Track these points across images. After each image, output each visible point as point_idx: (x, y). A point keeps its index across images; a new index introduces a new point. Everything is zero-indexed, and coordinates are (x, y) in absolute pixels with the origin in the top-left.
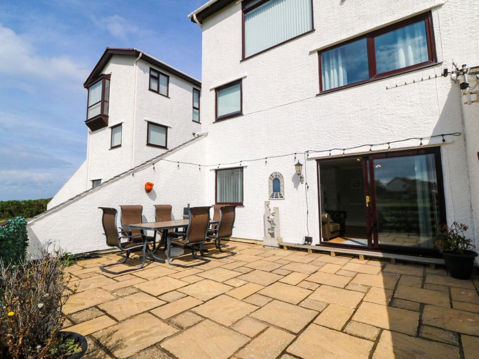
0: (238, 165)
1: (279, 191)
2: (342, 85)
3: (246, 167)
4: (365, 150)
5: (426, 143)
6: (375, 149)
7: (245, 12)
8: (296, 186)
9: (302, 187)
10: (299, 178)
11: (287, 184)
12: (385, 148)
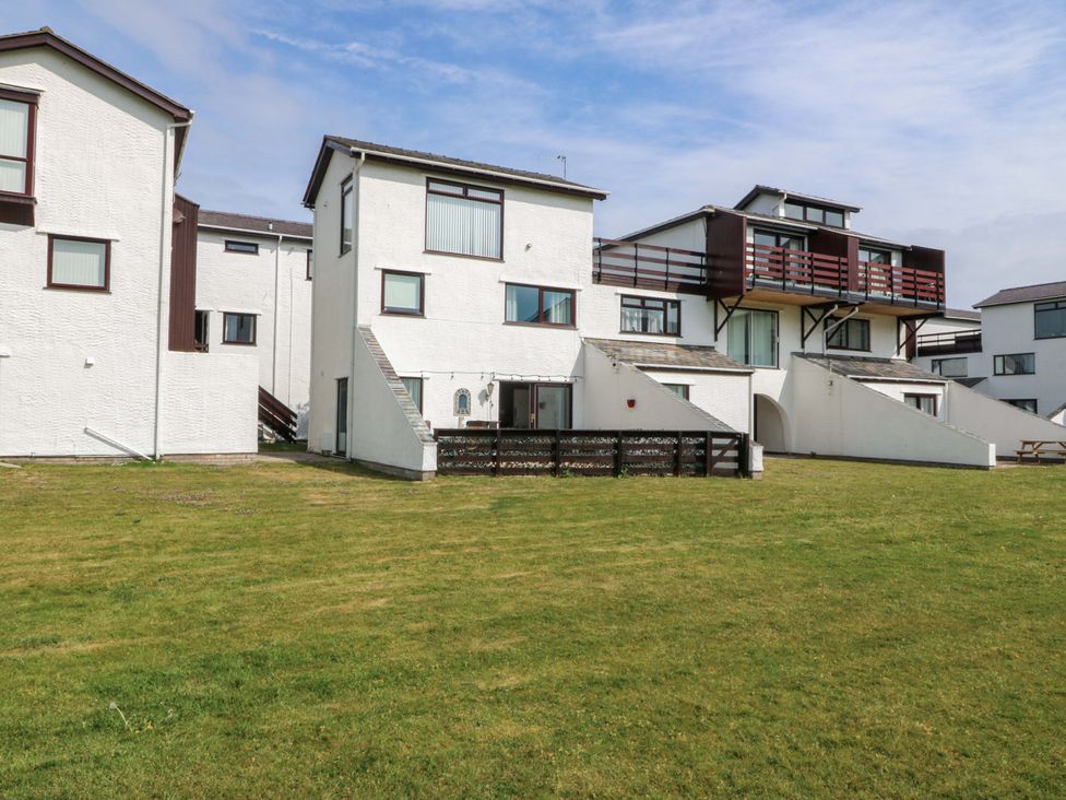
0: (419, 375)
1: (465, 407)
2: (514, 320)
3: (428, 379)
4: (535, 379)
5: (568, 380)
6: (542, 379)
7: (429, 191)
8: (482, 404)
9: (487, 404)
10: (485, 396)
11: (474, 401)
12: (546, 379)
